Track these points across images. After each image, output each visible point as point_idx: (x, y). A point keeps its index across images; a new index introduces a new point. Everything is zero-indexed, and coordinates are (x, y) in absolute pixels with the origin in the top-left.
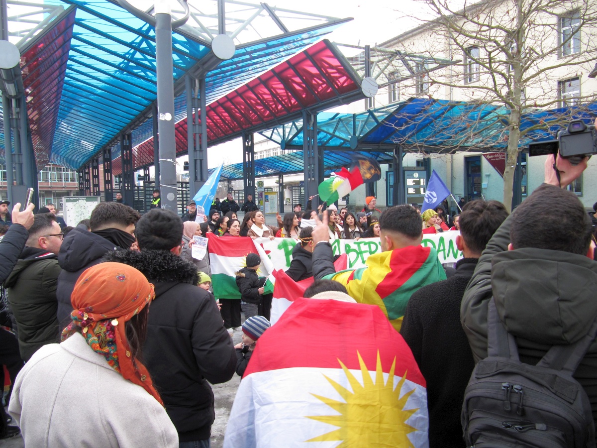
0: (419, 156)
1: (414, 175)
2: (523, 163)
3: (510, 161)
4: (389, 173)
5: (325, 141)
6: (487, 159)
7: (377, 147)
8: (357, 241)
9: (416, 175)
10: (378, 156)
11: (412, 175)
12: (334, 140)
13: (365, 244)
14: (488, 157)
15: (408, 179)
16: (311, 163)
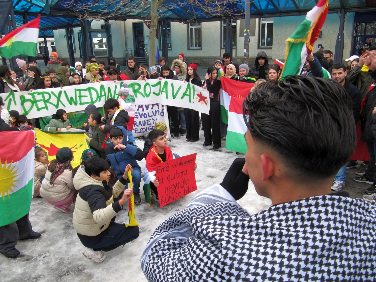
0: (102, 22)
1: (98, 35)
2: (168, 28)
3: (153, 24)
4: (80, 34)
5: (28, 8)
6: (147, 25)
7: (67, 13)
8: (31, 92)
9: (99, 35)
10: (73, 22)
11: (97, 35)
12: (34, 7)
13: (39, 94)
14: (147, 23)
15: (94, 39)
16: (10, 25)
